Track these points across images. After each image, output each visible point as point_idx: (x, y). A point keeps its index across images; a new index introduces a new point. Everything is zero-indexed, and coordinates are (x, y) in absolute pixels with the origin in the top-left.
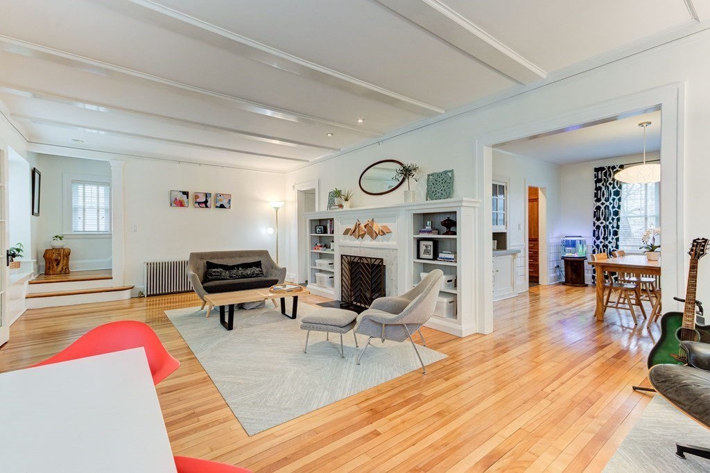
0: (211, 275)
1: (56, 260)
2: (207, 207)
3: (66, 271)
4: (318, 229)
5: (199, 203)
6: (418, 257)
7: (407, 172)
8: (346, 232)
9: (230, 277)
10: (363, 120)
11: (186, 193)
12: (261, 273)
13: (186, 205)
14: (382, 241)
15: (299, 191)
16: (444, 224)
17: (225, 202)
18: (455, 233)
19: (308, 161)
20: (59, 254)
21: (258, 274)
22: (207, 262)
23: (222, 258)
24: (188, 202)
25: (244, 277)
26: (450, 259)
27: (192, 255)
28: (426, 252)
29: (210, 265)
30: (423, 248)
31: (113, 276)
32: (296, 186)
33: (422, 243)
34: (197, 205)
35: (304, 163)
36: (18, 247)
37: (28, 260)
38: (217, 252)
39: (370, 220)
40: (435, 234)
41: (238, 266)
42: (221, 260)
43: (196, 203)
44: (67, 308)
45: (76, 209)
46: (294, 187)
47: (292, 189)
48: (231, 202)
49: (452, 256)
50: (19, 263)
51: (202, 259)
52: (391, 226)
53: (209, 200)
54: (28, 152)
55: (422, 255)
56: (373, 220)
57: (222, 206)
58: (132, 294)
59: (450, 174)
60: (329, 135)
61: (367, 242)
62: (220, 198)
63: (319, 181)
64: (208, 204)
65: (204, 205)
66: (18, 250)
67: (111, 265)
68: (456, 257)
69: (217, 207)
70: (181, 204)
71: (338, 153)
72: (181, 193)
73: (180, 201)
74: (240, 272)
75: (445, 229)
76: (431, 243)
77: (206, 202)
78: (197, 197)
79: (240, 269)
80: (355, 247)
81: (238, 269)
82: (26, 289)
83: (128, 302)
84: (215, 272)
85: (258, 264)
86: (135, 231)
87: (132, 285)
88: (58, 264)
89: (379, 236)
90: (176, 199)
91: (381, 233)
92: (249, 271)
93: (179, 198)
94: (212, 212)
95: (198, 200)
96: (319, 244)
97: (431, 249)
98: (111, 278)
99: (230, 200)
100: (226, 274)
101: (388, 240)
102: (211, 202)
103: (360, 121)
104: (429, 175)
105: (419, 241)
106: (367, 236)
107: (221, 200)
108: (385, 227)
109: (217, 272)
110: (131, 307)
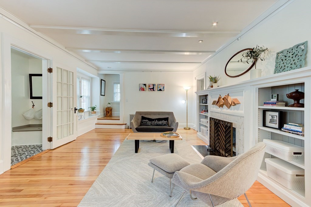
0: (143, 123)
1: (108, 111)
2: (154, 90)
3: (111, 116)
4: (204, 101)
5: (150, 89)
6: (264, 125)
7: (254, 54)
8: (214, 103)
9: (151, 124)
10: (217, 23)
11: (145, 85)
12: (168, 124)
13: (145, 90)
14: (234, 110)
15: (198, 80)
16: (290, 96)
17: (162, 88)
18: (302, 106)
19: (201, 63)
20: (109, 109)
21: (165, 124)
22: (142, 116)
23: (150, 115)
24: (146, 89)
25: (157, 125)
26: (297, 132)
27: (137, 113)
28: (272, 121)
29: (143, 118)
30: (268, 118)
31: (120, 119)
32: (196, 78)
33: (268, 114)
34: (150, 90)
35: (200, 64)
36: (95, 106)
37: (99, 111)
38: (147, 112)
39: (227, 95)
40: (282, 105)
41: (156, 119)
42: (149, 116)
43: (149, 89)
44: (105, 130)
45: (115, 93)
46: (195, 78)
47: (195, 79)
48: (165, 88)
49: (300, 129)
50: (96, 112)
51: (141, 115)
52: (240, 99)
53: (155, 87)
54: (98, 74)
55: (268, 124)
56: (228, 95)
57: (160, 90)
58: (126, 127)
59: (302, 47)
60: (201, 42)
61: (225, 110)
62: (159, 86)
63: (206, 73)
64: (154, 89)
65: (152, 90)
66: (95, 107)
67: (119, 115)
68: (303, 130)
69: (158, 90)
70: (143, 90)
71: (214, 53)
72: (143, 85)
73: (143, 88)
74: (156, 122)
75: (292, 101)
76: (277, 114)
77: (153, 88)
78: (149, 86)
79: (157, 121)
80: (218, 113)
81: (155, 121)
82: (96, 121)
83: (124, 130)
84: (144, 121)
85: (166, 119)
86: (127, 101)
87: (126, 123)
88: (108, 113)
89: (232, 106)
90: (141, 88)
91: (233, 104)
92: (160, 122)
93: (142, 87)
94: (156, 93)
95: (150, 88)
96: (203, 110)
97: (277, 119)
98: (119, 120)
99: (164, 87)
100: (149, 123)
101: (238, 109)
102: (156, 88)
103: (215, 24)
104: (278, 54)
105: (265, 111)
106: (225, 106)
107: (160, 87)
108: (236, 99)
109: (146, 121)
110: (125, 132)
